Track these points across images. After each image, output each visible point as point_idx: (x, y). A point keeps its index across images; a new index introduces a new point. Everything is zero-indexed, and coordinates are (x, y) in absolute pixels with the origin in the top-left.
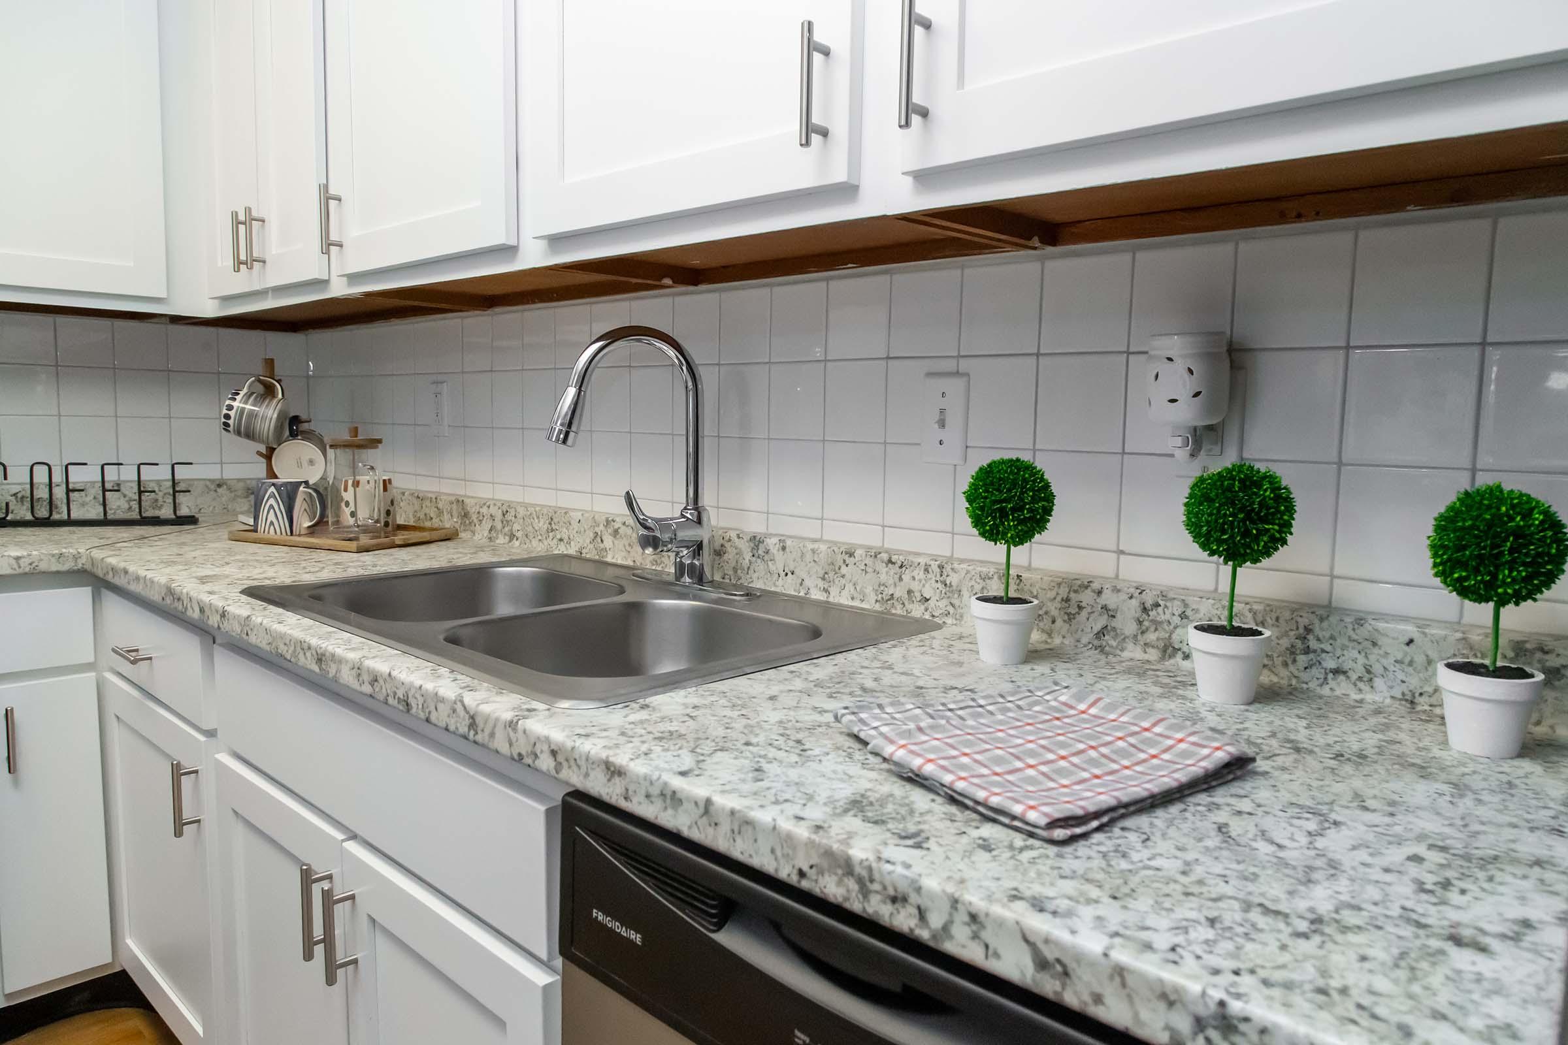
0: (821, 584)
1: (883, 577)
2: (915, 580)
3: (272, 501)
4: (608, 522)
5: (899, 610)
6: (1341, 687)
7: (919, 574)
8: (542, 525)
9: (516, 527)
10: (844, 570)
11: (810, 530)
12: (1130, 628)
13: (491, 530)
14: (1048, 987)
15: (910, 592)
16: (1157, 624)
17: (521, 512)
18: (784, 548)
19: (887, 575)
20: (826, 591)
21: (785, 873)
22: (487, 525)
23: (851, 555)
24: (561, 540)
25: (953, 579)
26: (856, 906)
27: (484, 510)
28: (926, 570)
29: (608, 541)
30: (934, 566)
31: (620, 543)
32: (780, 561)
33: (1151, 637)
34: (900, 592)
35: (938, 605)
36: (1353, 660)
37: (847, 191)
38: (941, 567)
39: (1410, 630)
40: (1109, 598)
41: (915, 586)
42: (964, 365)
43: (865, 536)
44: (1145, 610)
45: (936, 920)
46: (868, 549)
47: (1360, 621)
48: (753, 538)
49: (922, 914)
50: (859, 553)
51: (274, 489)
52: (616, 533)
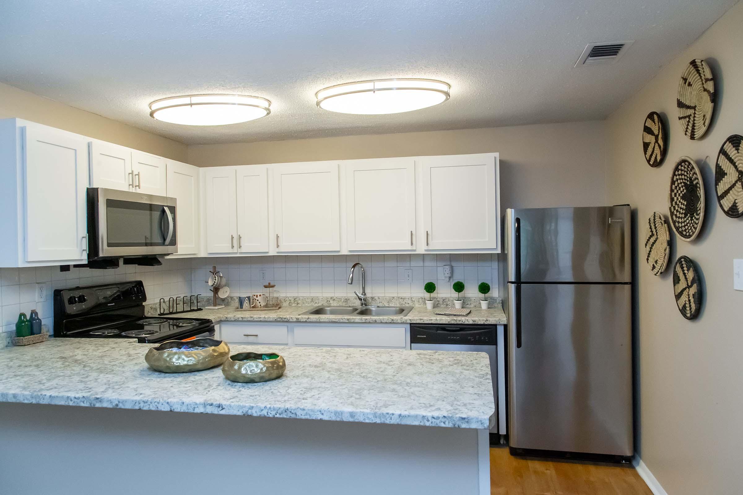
0: (388, 303)
1: (400, 301)
2: (406, 301)
4: (331, 298)
5: (404, 305)
6: (468, 306)
8: (309, 300)
10: (393, 301)
11: (383, 295)
12: (442, 303)
14: (474, 323)
15: (406, 303)
16: (445, 302)
17: (301, 298)
19: (401, 300)
21: (447, 323)
22: (288, 302)
23: (393, 298)
24: (317, 303)
25: (413, 300)
26: (455, 323)
27: (287, 299)
28: (409, 299)
29: (331, 302)
30: (410, 298)
31: (335, 302)
32: (378, 301)
34: (403, 303)
35: (411, 304)
36: (469, 303)
37: (415, 250)
39: (475, 298)
40: (438, 299)
42: (411, 268)
43: (395, 295)
44: (443, 300)
45: (464, 321)
46: (397, 297)
47: (469, 298)
48: (372, 297)
49: (462, 321)
50: (395, 298)
51: (247, 298)
52: (334, 300)
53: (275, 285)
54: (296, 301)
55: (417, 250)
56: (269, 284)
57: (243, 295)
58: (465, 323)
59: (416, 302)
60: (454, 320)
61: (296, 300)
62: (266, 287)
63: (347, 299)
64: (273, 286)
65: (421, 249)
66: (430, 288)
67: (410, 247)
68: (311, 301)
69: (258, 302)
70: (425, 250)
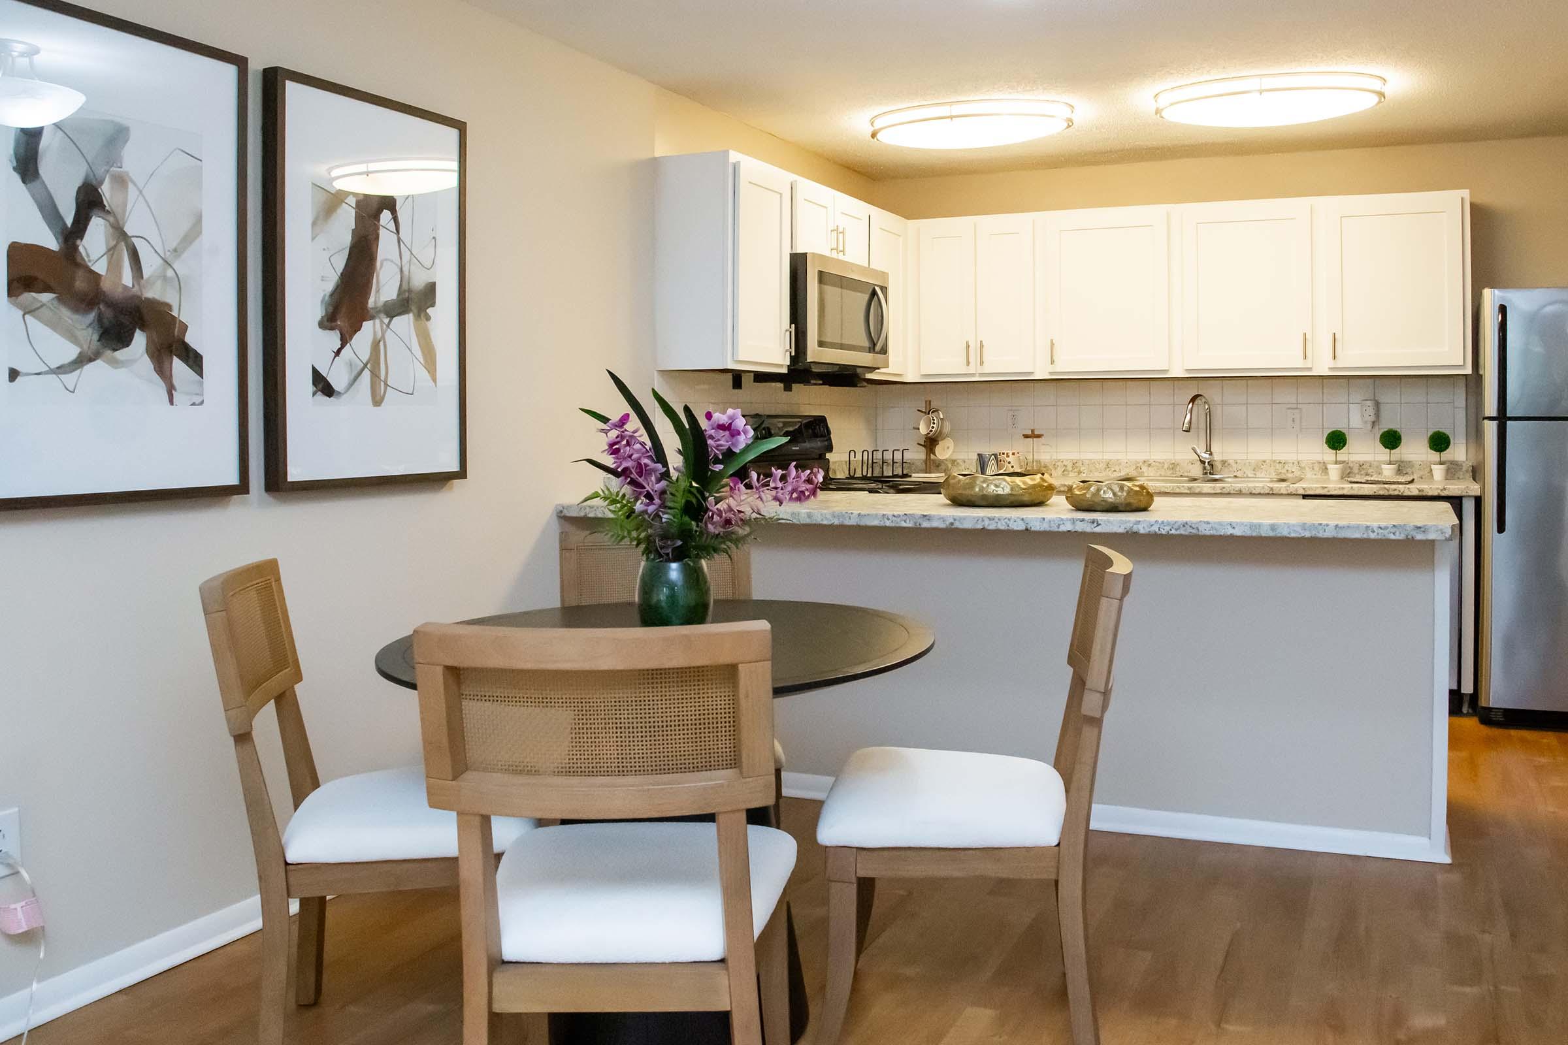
0: (1253, 472)
1: (1277, 467)
2: (1289, 467)
3: (993, 461)
4: (1145, 462)
7: (1291, 465)
8: (1102, 466)
9: (1082, 469)
10: (1262, 467)
11: (1244, 457)
12: (1357, 471)
13: (1063, 472)
15: (1287, 471)
17: (1086, 462)
18: (1237, 463)
19: (1278, 466)
20: (1255, 474)
21: (1371, 493)
22: (1060, 470)
23: (1264, 462)
24: (1115, 471)
25: (1303, 465)
26: (1387, 494)
27: (1059, 463)
28: (1293, 463)
30: (1296, 463)
33: (1362, 472)
34: (1283, 471)
37: (1310, 369)
38: (1298, 463)
40: (1351, 464)
41: (1289, 469)
42: (1299, 406)
43: (1267, 456)
44: (1360, 466)
45: (1402, 491)
46: (1271, 460)
48: (1223, 459)
49: (1399, 491)
51: (993, 456)
52: (1149, 465)
53: (1043, 435)
54: (1077, 467)
55: (1314, 369)
56: (1033, 431)
57: (987, 451)
58: (1405, 494)
59: (1307, 469)
60: (1385, 488)
61: (1077, 465)
62: (1026, 436)
63: (1173, 463)
64: (1039, 436)
65: (1322, 368)
66: (1337, 441)
67: (1300, 363)
68: (1106, 468)
69: (1010, 466)
70: (1329, 368)
